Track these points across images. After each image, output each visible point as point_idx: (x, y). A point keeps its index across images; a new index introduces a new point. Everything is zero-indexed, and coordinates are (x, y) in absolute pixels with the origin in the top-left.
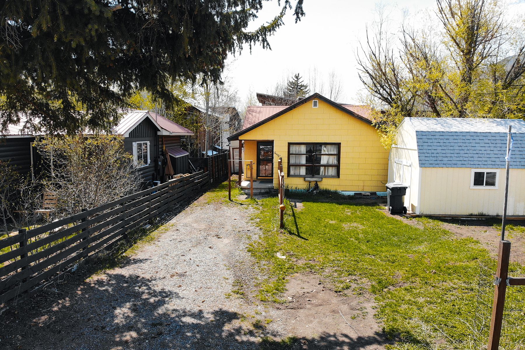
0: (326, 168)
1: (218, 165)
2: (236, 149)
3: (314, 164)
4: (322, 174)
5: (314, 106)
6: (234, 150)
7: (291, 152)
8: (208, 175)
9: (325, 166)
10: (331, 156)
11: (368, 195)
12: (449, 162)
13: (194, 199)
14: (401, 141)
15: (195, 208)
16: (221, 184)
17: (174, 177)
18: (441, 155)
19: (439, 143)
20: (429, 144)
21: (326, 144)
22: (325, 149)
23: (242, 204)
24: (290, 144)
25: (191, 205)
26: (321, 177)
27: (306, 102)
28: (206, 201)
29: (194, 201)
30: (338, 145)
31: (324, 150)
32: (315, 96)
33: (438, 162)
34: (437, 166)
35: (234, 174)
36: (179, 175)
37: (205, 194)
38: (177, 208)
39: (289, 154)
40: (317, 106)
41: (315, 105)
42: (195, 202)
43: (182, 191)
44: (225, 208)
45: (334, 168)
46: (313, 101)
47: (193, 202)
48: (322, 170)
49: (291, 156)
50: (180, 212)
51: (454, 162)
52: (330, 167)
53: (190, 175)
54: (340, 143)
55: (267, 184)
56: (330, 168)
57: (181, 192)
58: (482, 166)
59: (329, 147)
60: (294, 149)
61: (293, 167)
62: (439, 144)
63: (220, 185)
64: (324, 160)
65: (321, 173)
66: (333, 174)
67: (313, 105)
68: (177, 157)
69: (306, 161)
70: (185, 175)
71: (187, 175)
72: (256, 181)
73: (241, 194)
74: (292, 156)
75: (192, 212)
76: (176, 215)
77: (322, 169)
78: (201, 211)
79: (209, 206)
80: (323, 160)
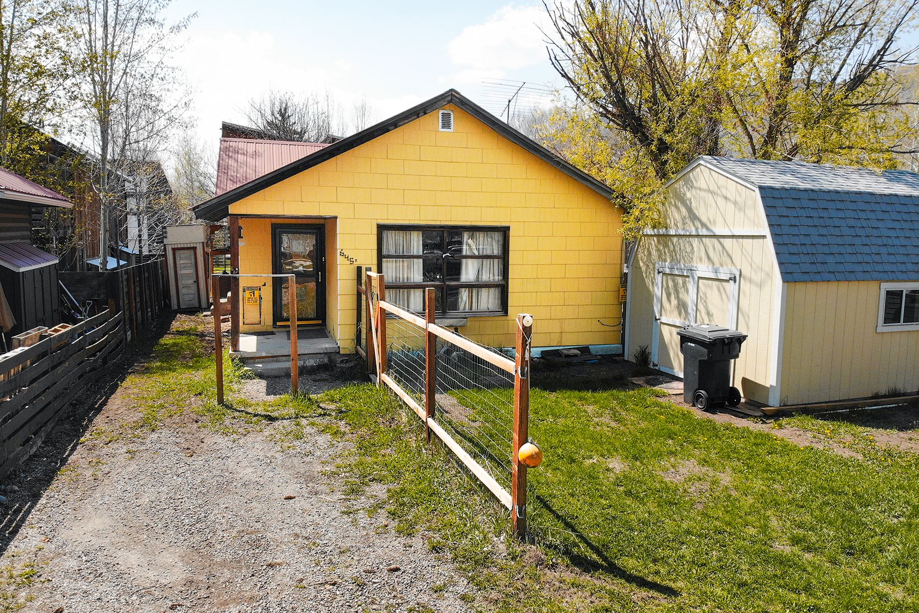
0: (475, 291)
1: (141, 292)
2: (181, 252)
3: (447, 283)
4: (464, 309)
5: (443, 127)
6: (177, 252)
7: (384, 252)
8: (119, 322)
9: (470, 286)
10: (485, 260)
11: (576, 356)
12: (840, 268)
13: (91, 408)
14: (684, 219)
15: (106, 450)
16: (157, 344)
17: (15, 342)
18: (821, 249)
19: (810, 220)
20: (794, 221)
21: (474, 229)
22: (470, 241)
23: (272, 419)
24: (382, 229)
25: (87, 435)
26: (463, 315)
27: (425, 113)
28: (137, 416)
29: (95, 415)
30: (504, 231)
31: (469, 245)
32: (449, 98)
33: (820, 268)
34: (818, 277)
35: (181, 313)
36: (34, 332)
37: (124, 384)
38: (35, 455)
39: (380, 257)
40: (452, 126)
41: (446, 124)
42: (99, 421)
43: (48, 388)
44: (218, 439)
45: (492, 290)
46: (441, 112)
47: (90, 421)
48: (464, 298)
49: (384, 260)
50: (48, 479)
51: (849, 267)
52: (483, 289)
53: (71, 327)
54: (508, 228)
55: (315, 340)
56: (484, 292)
57: (44, 391)
58: (900, 275)
59: (480, 236)
60: (392, 241)
61: (392, 292)
62: (810, 222)
63: (156, 348)
64: (469, 272)
65: (461, 307)
66: (491, 307)
67: (440, 124)
68: (22, 270)
69: (424, 275)
70: (56, 331)
71: (62, 329)
72: (272, 333)
73: (245, 376)
74: (387, 261)
75: (99, 474)
76: (36, 497)
77: (464, 295)
78: (133, 467)
79: (154, 436)
80: (467, 273)
